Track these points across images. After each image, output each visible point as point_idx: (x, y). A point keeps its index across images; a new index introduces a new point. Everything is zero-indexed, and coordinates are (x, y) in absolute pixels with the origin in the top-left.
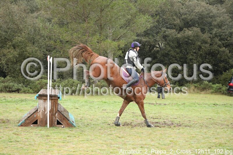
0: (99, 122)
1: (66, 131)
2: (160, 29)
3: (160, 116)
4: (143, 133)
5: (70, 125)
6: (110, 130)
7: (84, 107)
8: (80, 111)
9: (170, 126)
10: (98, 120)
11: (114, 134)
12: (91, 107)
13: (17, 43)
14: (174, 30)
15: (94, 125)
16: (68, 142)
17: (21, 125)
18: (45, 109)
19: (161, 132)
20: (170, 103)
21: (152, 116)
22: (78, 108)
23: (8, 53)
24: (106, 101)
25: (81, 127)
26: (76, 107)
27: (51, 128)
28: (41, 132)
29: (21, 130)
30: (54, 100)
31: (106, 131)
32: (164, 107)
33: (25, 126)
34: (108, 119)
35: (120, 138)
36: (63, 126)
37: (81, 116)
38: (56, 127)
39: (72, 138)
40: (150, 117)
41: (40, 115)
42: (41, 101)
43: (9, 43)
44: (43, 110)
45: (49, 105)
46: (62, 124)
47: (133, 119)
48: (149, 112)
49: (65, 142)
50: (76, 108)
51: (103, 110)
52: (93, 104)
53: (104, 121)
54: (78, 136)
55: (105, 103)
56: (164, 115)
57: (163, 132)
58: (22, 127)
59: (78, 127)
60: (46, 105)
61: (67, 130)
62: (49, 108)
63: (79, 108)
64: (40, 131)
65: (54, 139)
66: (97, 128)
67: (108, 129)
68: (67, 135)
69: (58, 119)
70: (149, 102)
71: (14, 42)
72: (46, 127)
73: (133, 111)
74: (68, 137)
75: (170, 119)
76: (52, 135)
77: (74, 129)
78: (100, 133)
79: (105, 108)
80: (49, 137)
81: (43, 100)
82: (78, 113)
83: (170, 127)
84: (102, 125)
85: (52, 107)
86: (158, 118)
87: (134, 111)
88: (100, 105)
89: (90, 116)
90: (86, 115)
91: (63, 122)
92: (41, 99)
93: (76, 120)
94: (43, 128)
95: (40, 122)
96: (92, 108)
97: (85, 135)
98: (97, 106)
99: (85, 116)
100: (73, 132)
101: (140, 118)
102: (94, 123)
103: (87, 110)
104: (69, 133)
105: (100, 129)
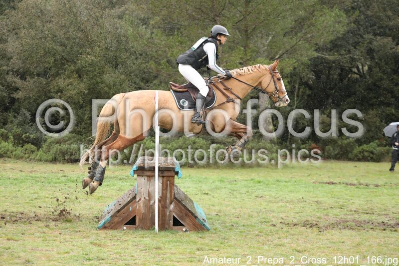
0: (254, 220)
1: (193, 239)
2: (362, 37)
3: (372, 209)
4: (343, 242)
5: (199, 226)
6: (277, 236)
7: (218, 191)
8: (214, 199)
9: (393, 229)
10: (252, 217)
11: (286, 244)
12: (234, 191)
13: (85, 67)
14: (390, 39)
15: (244, 226)
16: (199, 261)
17: (104, 227)
18: (149, 195)
19: (378, 240)
20: (386, 183)
21: (355, 209)
22: (207, 194)
23: (68, 86)
24: (261, 179)
25: (220, 231)
26: (204, 190)
27: (163, 233)
28: (145, 239)
29: (104, 236)
30: (168, 178)
31: (269, 238)
32: (377, 190)
33: (111, 229)
34: (270, 214)
35: (299, 252)
36: (184, 229)
37: (217, 208)
38: (172, 229)
39: (205, 252)
40: (351, 211)
41: (140, 207)
42: (143, 180)
43: (70, 66)
44: (147, 198)
45: (159, 188)
46: (182, 225)
47: (318, 214)
48: (347, 201)
49: (193, 259)
50: (205, 194)
51: (257, 197)
52: (236, 184)
53: (263, 218)
54: (217, 249)
55: (259, 184)
56: (379, 206)
57: (383, 240)
58: (106, 231)
59: (215, 230)
60: (153, 188)
61: (193, 236)
62: (159, 193)
63: (209, 192)
64: (142, 239)
65: (172, 254)
66: (252, 232)
67: (273, 235)
68: (195, 247)
69: (176, 214)
70: (346, 181)
71: (78, 65)
72: (153, 231)
73: (316, 199)
74: (198, 249)
75: (392, 215)
76: (166, 247)
77: (207, 234)
78: (259, 242)
79: (260, 193)
80: (160, 251)
81: (146, 178)
82: (210, 203)
83: (396, 231)
84: (260, 226)
85: (164, 191)
86: (367, 212)
87: (319, 200)
88: (250, 187)
89: (234, 209)
90: (227, 207)
91: (185, 221)
92: (143, 176)
93: (208, 216)
94: (146, 233)
95: (140, 221)
96: (235, 193)
97: (229, 247)
98: (244, 189)
99: (224, 208)
100: (207, 241)
101: (332, 212)
102: (244, 222)
103: (226, 198)
104: (200, 243)
105: (258, 235)
